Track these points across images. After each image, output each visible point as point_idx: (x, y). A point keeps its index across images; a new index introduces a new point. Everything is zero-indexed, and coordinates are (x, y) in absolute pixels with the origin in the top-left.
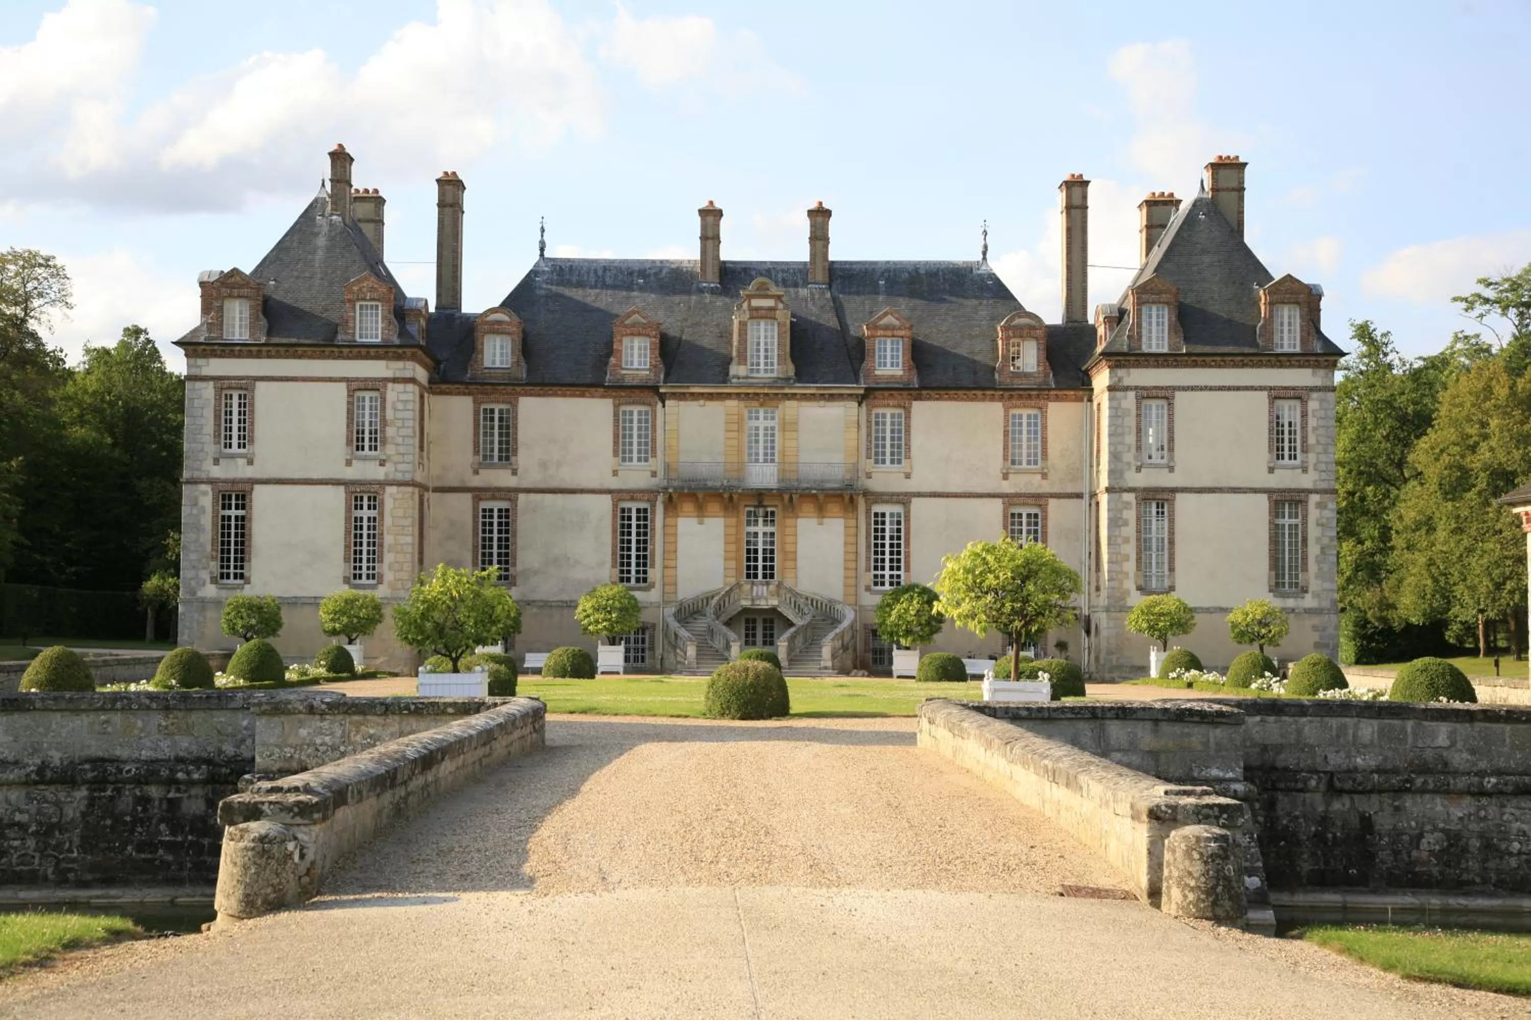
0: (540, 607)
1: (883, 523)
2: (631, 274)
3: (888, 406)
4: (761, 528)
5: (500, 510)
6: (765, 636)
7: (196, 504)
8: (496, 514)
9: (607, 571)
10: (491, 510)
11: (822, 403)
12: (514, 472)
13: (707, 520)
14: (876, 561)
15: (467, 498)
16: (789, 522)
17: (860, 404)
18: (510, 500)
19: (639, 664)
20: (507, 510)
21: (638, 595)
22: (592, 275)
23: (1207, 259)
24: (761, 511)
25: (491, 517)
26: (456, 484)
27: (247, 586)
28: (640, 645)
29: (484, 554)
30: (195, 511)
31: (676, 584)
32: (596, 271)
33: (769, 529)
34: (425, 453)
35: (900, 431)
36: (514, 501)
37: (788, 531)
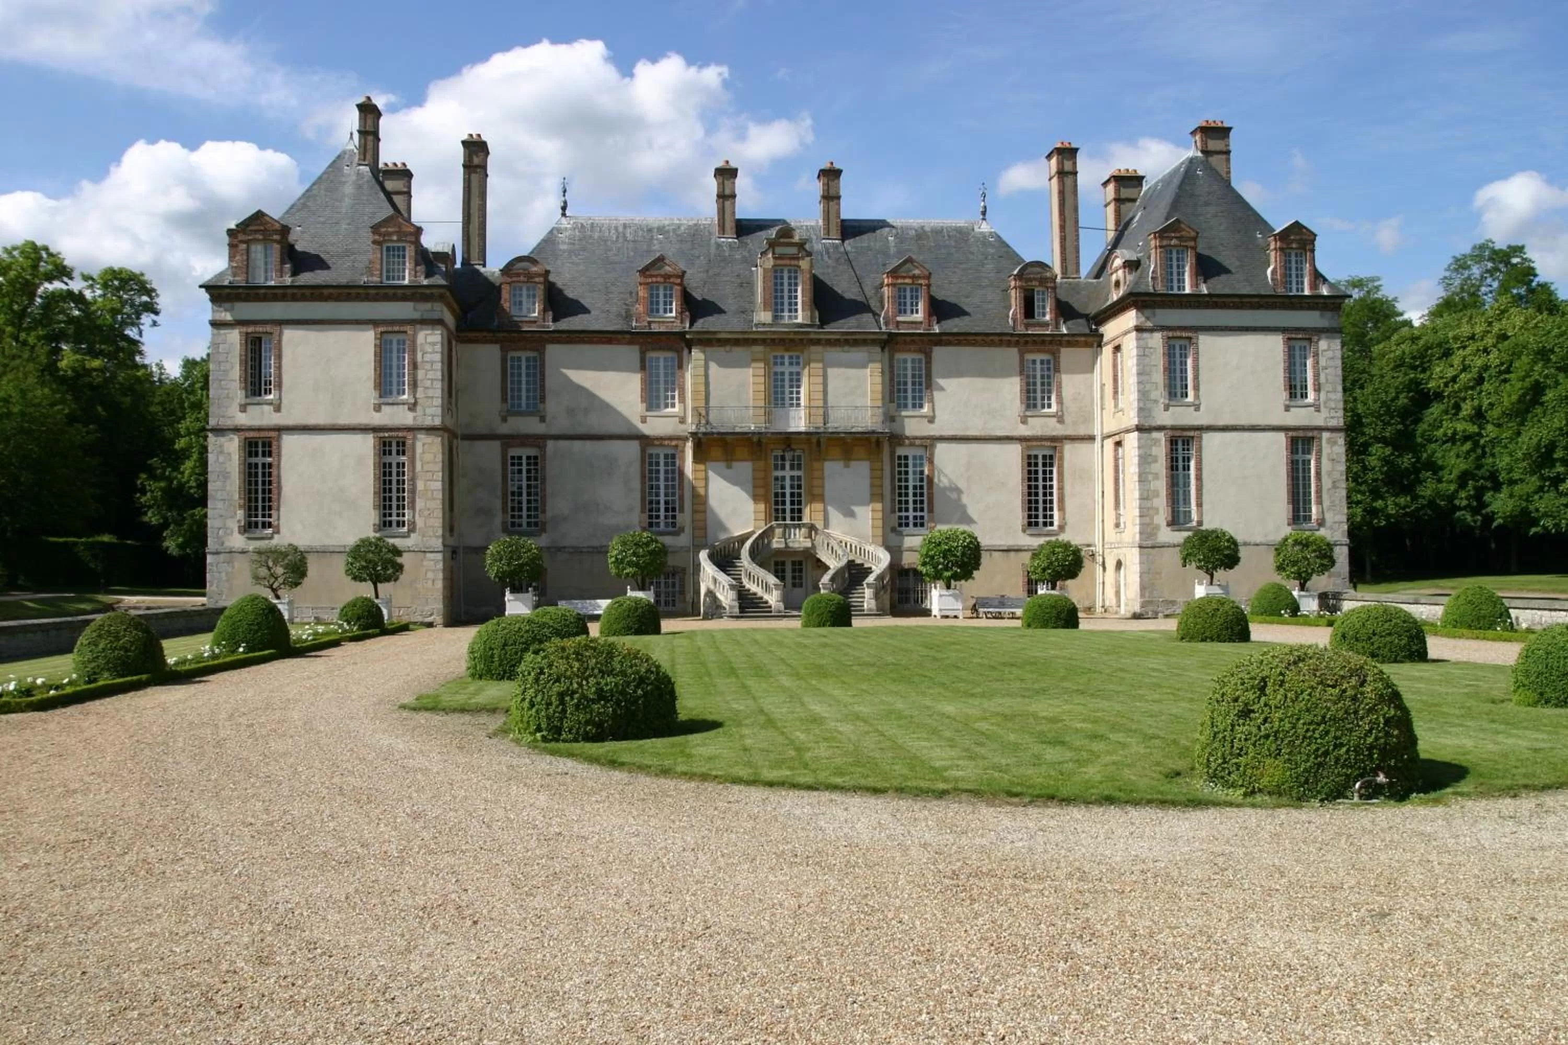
0: (570, 553)
1: (906, 466)
2: (650, 230)
3: (909, 351)
4: (788, 473)
5: (528, 458)
6: (794, 578)
7: (222, 452)
8: (524, 461)
9: (636, 518)
10: (520, 458)
11: (846, 348)
12: (543, 419)
13: (735, 464)
14: (900, 502)
15: (496, 445)
16: (816, 465)
17: (883, 349)
18: (538, 446)
19: (670, 608)
20: (536, 458)
21: (667, 540)
22: (613, 232)
23: (1211, 210)
24: (788, 455)
25: (520, 464)
26: (484, 431)
27: (276, 536)
28: (670, 589)
29: (513, 502)
30: (221, 459)
31: (705, 529)
32: (616, 228)
33: (796, 473)
34: (453, 400)
35: (920, 376)
36: (542, 448)
37: (816, 474)
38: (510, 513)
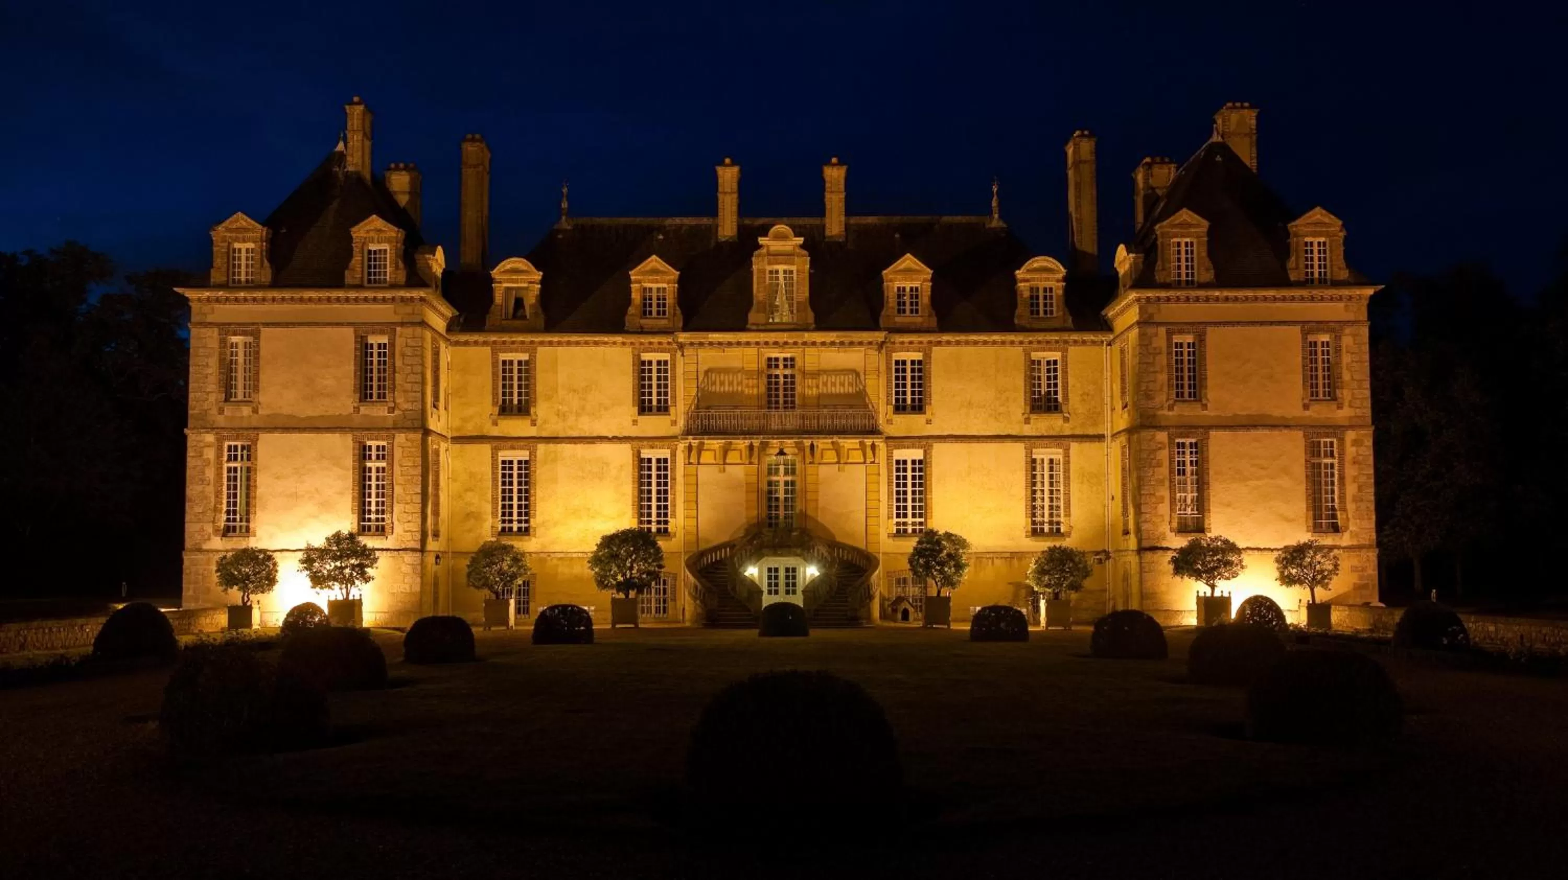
0: (560, 558)
1: (905, 470)
2: (651, 231)
3: (909, 349)
4: (782, 476)
5: (520, 462)
7: (201, 456)
8: (515, 466)
9: (628, 522)
10: (511, 462)
11: (842, 349)
12: (534, 423)
13: (727, 468)
14: (898, 508)
15: (486, 447)
16: (811, 469)
18: (529, 449)
20: (528, 461)
22: (613, 232)
24: (782, 459)
25: (511, 469)
26: (474, 433)
27: (252, 539)
28: (662, 596)
29: (504, 507)
30: (200, 463)
31: (698, 533)
32: (617, 229)
33: (790, 478)
34: (442, 404)
35: (920, 378)
36: (534, 451)
37: (810, 479)
38: (500, 518)
